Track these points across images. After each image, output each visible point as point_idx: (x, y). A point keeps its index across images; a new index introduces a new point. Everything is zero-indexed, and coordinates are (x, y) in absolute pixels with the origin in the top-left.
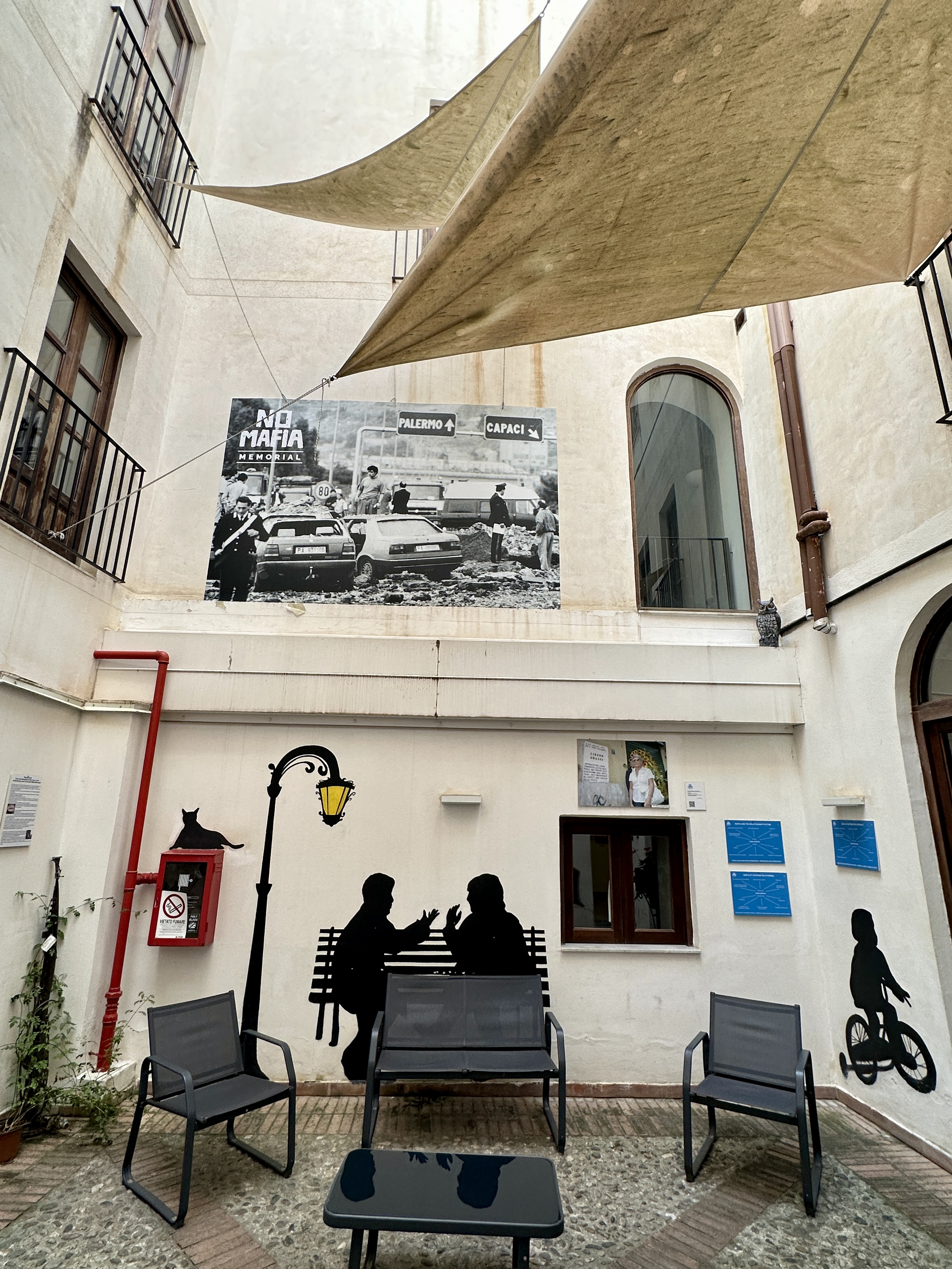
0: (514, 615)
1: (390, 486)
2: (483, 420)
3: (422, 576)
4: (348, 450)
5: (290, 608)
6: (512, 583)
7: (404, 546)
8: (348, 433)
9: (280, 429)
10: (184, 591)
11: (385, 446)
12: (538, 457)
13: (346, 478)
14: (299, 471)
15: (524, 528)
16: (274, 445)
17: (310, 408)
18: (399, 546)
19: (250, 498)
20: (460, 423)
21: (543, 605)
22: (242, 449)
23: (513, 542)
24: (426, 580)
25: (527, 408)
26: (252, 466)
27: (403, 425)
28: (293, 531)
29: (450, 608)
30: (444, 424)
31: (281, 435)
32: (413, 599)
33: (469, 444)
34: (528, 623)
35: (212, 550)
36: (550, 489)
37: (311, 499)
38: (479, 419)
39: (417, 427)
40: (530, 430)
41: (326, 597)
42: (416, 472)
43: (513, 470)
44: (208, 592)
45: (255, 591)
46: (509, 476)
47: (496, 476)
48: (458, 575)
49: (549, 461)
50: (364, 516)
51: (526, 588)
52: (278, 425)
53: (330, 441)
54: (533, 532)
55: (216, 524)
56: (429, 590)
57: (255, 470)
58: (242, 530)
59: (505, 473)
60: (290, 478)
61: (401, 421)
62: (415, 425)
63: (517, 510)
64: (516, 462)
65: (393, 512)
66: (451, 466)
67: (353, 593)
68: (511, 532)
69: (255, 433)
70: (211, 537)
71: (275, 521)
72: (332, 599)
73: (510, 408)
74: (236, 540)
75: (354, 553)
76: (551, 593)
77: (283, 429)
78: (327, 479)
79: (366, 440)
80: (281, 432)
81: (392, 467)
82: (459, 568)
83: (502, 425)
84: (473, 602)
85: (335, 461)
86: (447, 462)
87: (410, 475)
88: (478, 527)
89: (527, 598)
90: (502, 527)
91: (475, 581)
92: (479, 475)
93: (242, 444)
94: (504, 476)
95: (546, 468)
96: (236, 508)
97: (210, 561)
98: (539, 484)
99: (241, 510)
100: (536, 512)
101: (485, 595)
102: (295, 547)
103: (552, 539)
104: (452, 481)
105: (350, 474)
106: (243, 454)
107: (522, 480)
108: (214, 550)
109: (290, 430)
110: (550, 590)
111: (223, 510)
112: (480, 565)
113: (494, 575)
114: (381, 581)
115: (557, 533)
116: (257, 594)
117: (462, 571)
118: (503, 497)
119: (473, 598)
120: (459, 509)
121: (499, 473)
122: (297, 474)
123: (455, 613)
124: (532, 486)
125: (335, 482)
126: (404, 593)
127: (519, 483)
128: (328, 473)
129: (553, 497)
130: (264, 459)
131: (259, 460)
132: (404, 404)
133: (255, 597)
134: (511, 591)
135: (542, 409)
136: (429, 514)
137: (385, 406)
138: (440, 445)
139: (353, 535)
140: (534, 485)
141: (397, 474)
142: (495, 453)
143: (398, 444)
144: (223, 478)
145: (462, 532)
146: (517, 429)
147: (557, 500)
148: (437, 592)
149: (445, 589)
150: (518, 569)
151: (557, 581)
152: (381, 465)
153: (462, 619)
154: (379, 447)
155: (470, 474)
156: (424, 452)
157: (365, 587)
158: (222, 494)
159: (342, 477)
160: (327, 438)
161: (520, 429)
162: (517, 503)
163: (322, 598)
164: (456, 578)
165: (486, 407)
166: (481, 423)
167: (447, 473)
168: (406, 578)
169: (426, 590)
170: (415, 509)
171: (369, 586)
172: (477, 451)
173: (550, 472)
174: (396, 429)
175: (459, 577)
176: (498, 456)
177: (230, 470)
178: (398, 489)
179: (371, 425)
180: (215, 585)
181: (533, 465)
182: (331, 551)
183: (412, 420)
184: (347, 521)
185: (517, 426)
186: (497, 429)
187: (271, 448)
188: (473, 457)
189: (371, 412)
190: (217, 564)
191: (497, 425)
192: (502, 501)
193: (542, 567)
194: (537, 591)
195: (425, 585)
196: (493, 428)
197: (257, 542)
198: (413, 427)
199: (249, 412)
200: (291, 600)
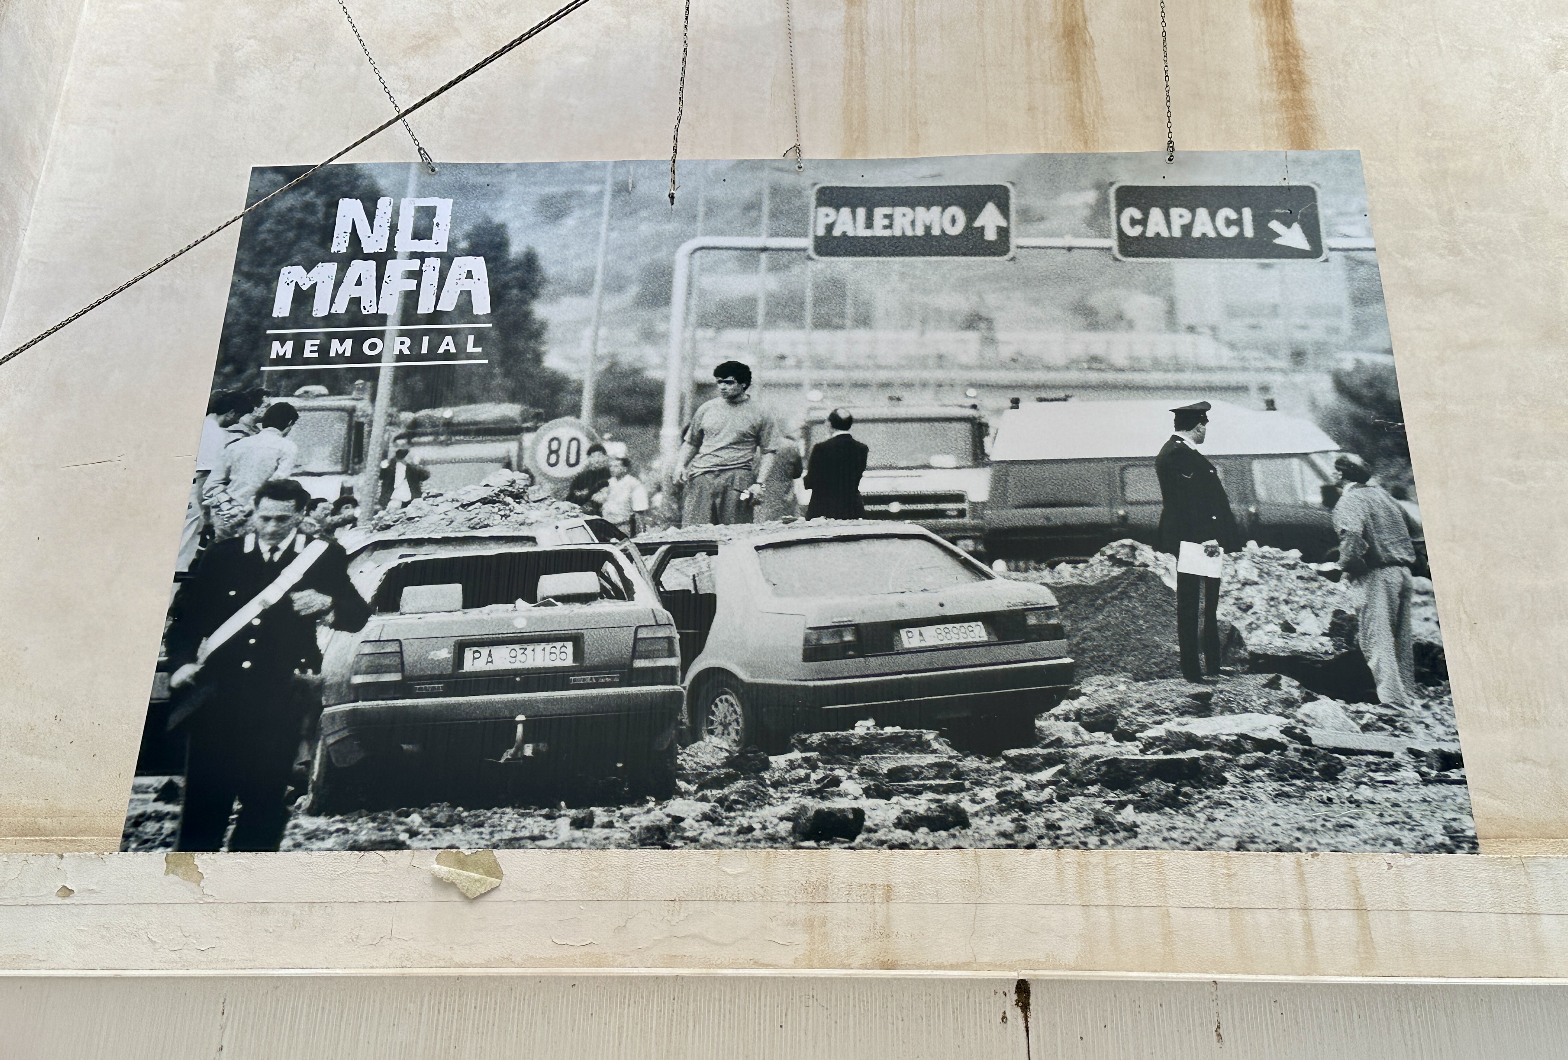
0: (1301, 878)
1: (795, 425)
2: (1103, 201)
3: (930, 736)
4: (645, 314)
5: (443, 870)
6: (1274, 756)
7: (857, 628)
8: (645, 260)
9: (413, 255)
10: (47, 822)
11: (770, 295)
12: (1315, 311)
13: (638, 404)
14: (475, 387)
15: (1294, 554)
16: (391, 305)
17: (514, 186)
18: (838, 629)
19: (309, 485)
20: (1026, 216)
21: (1408, 838)
22: (282, 323)
23: (1259, 605)
24: (944, 752)
25: (1256, 156)
26: (315, 378)
27: (830, 227)
28: (456, 589)
29: (1044, 854)
30: (971, 217)
31: (417, 275)
32: (899, 824)
33: (1064, 277)
34: (1361, 910)
35: (160, 667)
36: (1372, 417)
37: (521, 479)
38: (1091, 196)
39: (878, 231)
40: (1275, 225)
41: (577, 824)
42: (883, 375)
43: (1226, 356)
44: (137, 821)
45: (313, 812)
46: (1217, 378)
47: (1171, 378)
48: (1065, 730)
49: (1358, 323)
50: (707, 532)
51: (1331, 774)
52: (405, 243)
53: (583, 289)
54: (1328, 566)
55: (179, 577)
56: (958, 789)
57: (322, 389)
58: (272, 594)
59: (1201, 369)
60: (447, 413)
61: (824, 216)
62: (869, 225)
63: (1261, 492)
64: (1237, 330)
65: (812, 512)
66: (1006, 352)
67: (676, 806)
68: (1245, 568)
69: (326, 272)
70: (160, 623)
71: (392, 559)
72: (597, 833)
73: (1196, 159)
74: (248, 630)
75: (675, 662)
76: (1432, 791)
77: (422, 256)
78: (575, 410)
79: (706, 281)
80: (415, 264)
81: (799, 365)
82: (1065, 706)
83: (1175, 212)
84: (1132, 830)
85: (602, 350)
86: (990, 341)
87: (864, 385)
88: (1122, 554)
89: (1342, 813)
90: (1211, 553)
91: (1130, 751)
92: (1110, 377)
93: (282, 307)
94: (1200, 378)
95: (1351, 345)
96: (256, 519)
97: (152, 707)
98: (1328, 396)
99: (271, 527)
100: (1331, 495)
101: (1173, 802)
102: (461, 647)
103: (1405, 592)
104: (1015, 403)
105: (656, 391)
106: (282, 339)
107: (1265, 389)
108: (166, 668)
109: (447, 259)
110: (1426, 780)
111: (207, 530)
112: (1143, 691)
113: (1200, 727)
114: (779, 761)
115: (1421, 568)
116: (321, 822)
117: (1078, 716)
118: (1203, 449)
119: (1128, 815)
120: (1047, 492)
121: (1179, 369)
122: (471, 400)
123: (1070, 872)
124: (1303, 407)
125: (603, 421)
126: (865, 803)
127: (1257, 400)
128: (579, 391)
129: (1388, 442)
130: (357, 355)
131: (340, 358)
132: (830, 163)
133: (311, 836)
134: (1272, 786)
135: (1307, 155)
136: (942, 514)
137: (765, 174)
138: (964, 285)
139: (669, 599)
140: (1314, 405)
141: (817, 385)
142: (1158, 304)
143: (817, 286)
144: (213, 421)
145: (1066, 572)
146: (1229, 223)
147: (1405, 453)
148: (989, 794)
149: (1017, 782)
150: (1289, 703)
151: (1449, 747)
152: (762, 357)
153: (1101, 896)
154: (751, 302)
155: (1073, 376)
156: (908, 310)
157: (718, 783)
158: (206, 473)
159: (625, 402)
160: (574, 277)
161: (1239, 222)
162: (1256, 466)
163: (563, 827)
164: (1058, 742)
165: (1112, 158)
166: (1099, 210)
167: (993, 376)
168: (871, 745)
169: (948, 790)
170: (886, 499)
171: (732, 779)
172: (1096, 300)
173: (1368, 359)
174: (807, 242)
175: (1069, 737)
176: (1171, 312)
177: (236, 396)
178: (824, 434)
179: (722, 233)
180: (166, 794)
181: (1300, 336)
182: (592, 656)
183: (861, 212)
184: (647, 549)
185: (1227, 212)
186: (1156, 223)
187: (382, 319)
188: (1080, 320)
189: (718, 192)
190: (175, 719)
191: (1156, 214)
192: (1203, 464)
193: (1382, 693)
194: (1373, 784)
195: (942, 769)
196: (1143, 222)
197: (324, 636)
198: (862, 232)
199: (309, 208)
200: (446, 838)
